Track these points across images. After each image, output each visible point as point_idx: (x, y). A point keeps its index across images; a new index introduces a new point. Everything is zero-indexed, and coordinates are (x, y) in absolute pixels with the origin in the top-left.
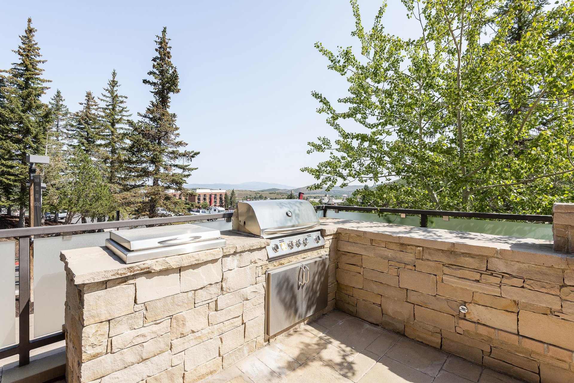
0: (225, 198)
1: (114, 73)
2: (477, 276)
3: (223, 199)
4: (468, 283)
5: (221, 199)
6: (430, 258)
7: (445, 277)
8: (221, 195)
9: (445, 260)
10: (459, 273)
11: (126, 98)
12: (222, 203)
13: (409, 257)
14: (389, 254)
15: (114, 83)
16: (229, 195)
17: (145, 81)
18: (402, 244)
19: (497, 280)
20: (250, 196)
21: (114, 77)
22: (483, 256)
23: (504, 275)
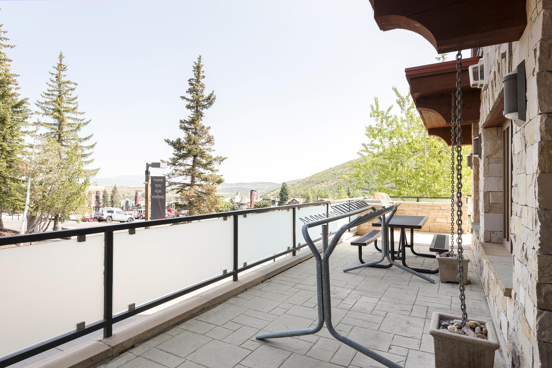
0: (104, 196)
1: (61, 56)
2: (438, 211)
3: (101, 197)
4: (436, 213)
5: (97, 197)
6: (426, 208)
7: (430, 213)
8: (97, 192)
9: (431, 208)
10: (434, 211)
11: (76, 84)
12: (99, 203)
13: (420, 209)
14: (414, 209)
15: (61, 67)
16: (110, 193)
17: (183, 98)
18: (418, 205)
19: (443, 211)
20: (128, 194)
21: (61, 60)
22: (439, 206)
23: (444, 210)
